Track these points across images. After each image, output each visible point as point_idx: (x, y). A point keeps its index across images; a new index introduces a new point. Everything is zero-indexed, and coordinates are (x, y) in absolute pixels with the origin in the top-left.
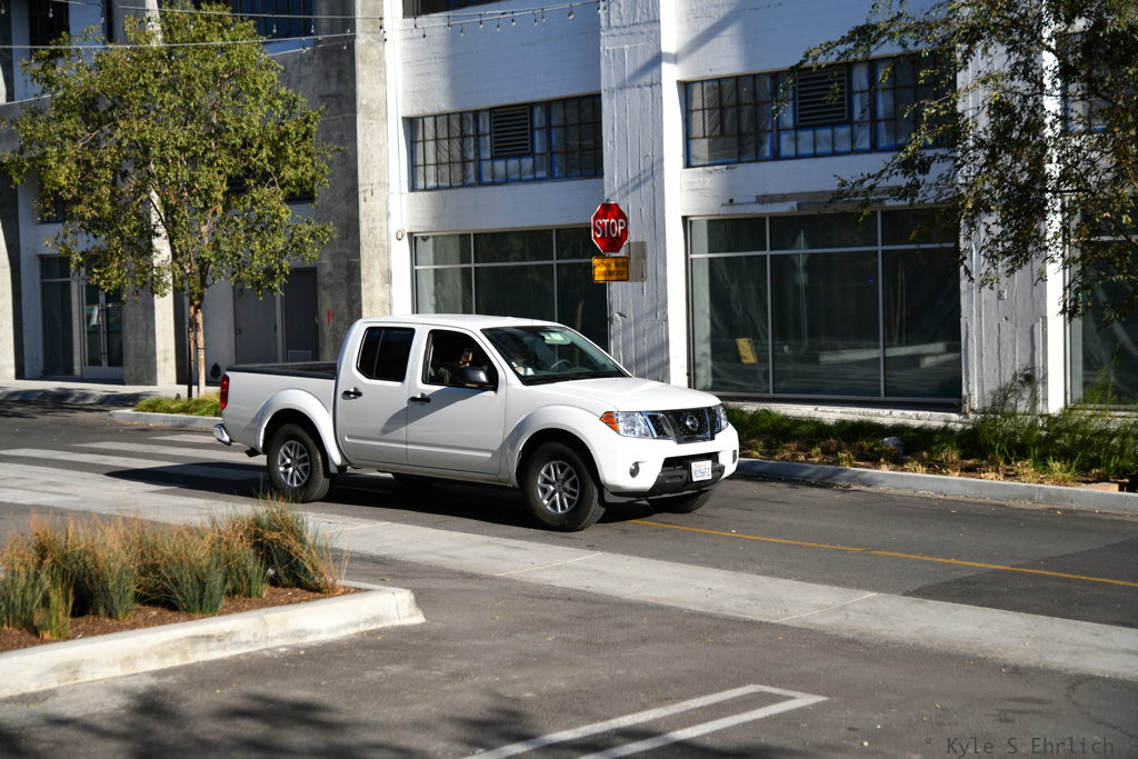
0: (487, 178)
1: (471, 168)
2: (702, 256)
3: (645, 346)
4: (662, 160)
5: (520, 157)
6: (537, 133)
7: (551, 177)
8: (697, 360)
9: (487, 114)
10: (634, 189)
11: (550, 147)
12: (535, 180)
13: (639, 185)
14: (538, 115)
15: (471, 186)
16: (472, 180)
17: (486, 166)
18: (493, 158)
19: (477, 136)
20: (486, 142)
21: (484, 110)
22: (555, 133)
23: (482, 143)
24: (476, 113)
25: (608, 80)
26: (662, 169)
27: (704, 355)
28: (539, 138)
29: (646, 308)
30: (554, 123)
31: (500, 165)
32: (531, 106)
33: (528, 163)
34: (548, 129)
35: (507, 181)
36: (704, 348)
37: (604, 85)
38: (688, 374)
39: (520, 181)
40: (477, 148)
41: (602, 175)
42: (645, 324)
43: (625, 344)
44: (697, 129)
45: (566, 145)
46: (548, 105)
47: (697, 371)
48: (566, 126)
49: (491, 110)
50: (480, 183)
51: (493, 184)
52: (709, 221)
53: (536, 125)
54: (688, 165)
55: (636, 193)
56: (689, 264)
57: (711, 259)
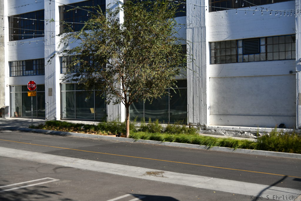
0: (25, 75)
1: (22, 72)
2: (64, 91)
3: (52, 109)
4: (55, 72)
5: (31, 70)
6: (34, 66)
7: (36, 75)
8: (63, 112)
9: (25, 61)
10: (50, 78)
11: (36, 69)
12: (34, 75)
13: (51, 77)
14: (34, 62)
15: (22, 76)
16: (22, 75)
17: (24, 72)
18: (26, 70)
19: (23, 66)
20: (25, 67)
21: (24, 61)
22: (37, 66)
23: (24, 68)
24: (23, 61)
25: (46, 56)
26: (55, 74)
27: (65, 110)
28: (34, 67)
29: (52, 101)
30: (37, 64)
31: (27, 72)
32: (33, 60)
33: (32, 71)
34: (36, 65)
35: (28, 75)
36: (64, 109)
37: (45, 57)
38: (61, 115)
39: (31, 75)
40: (23, 68)
41: (44, 75)
42: (52, 104)
43: (48, 108)
44: (63, 66)
45: (39, 68)
46: (36, 60)
47: (63, 114)
48: (39, 64)
49: (26, 61)
50: (23, 75)
51: (26, 76)
52: (66, 84)
53: (34, 64)
54: (61, 73)
55: (50, 79)
56: (61, 93)
57: (66, 92)
